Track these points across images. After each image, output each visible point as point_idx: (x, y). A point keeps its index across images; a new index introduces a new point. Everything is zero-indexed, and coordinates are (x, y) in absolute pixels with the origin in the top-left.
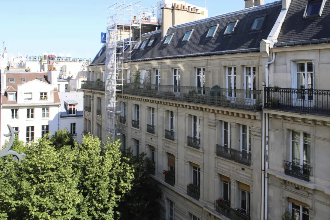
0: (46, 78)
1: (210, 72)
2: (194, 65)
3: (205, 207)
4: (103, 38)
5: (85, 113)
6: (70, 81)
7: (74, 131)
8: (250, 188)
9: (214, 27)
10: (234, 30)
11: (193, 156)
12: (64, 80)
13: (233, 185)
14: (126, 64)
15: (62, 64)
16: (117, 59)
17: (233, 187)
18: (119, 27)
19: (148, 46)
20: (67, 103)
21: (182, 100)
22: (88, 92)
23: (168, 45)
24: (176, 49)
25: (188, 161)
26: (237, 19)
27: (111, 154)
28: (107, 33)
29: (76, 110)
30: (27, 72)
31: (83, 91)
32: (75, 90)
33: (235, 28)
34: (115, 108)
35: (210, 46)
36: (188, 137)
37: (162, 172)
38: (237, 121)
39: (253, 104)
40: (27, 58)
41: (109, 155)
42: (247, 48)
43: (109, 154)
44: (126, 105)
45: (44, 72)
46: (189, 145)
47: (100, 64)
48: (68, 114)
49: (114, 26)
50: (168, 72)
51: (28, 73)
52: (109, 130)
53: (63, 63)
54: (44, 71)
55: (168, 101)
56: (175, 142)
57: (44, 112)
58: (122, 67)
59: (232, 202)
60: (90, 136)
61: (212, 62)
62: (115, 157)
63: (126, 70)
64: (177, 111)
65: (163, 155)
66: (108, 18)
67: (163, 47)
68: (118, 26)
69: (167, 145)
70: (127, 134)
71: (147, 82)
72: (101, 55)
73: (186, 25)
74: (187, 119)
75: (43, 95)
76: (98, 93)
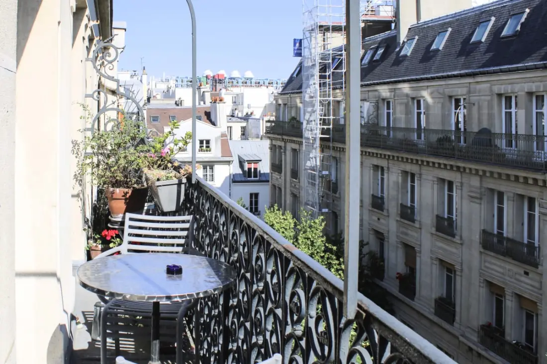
0: (208, 115)
1: (474, 104)
2: (448, 91)
3: (462, 336)
4: (296, 48)
5: (272, 176)
6: (250, 121)
7: (255, 207)
8: (537, 305)
9: (487, 23)
10: (519, 28)
11: (445, 250)
12: (239, 120)
13: (509, 300)
14: (338, 91)
15: (236, 90)
16: (320, 84)
17: (510, 304)
18: (323, 29)
19: (375, 59)
20: (244, 158)
21: (426, 153)
22: (276, 139)
23: (407, 58)
24: (421, 64)
25: (437, 258)
26: (526, 7)
27: (308, 239)
28: (304, 39)
29: (260, 171)
30: (178, 105)
31: (269, 138)
32: (258, 137)
33: (522, 24)
34: (318, 167)
35: (476, 58)
36: (437, 216)
37: (394, 275)
38: (517, 189)
39: (540, 159)
40: (177, 81)
41: (304, 240)
42: (538, 62)
43: (305, 238)
44: (339, 161)
45: (204, 106)
46: (438, 230)
47: (296, 91)
48: (245, 176)
49: (314, 27)
50: (407, 105)
51: (179, 107)
52: (310, 203)
53: (239, 89)
54: (204, 103)
55: (405, 156)
56: (417, 225)
57: (207, 172)
58: (329, 97)
59: (508, 330)
60: (277, 210)
61: (478, 87)
62: (315, 244)
63: (339, 102)
64: (420, 171)
65: (397, 247)
66: (304, 13)
67: (400, 60)
68: (321, 27)
69: (404, 230)
70: (340, 211)
71: (370, 123)
72: (297, 75)
73: (440, 21)
74: (436, 186)
75: (205, 145)
76: (293, 142)
